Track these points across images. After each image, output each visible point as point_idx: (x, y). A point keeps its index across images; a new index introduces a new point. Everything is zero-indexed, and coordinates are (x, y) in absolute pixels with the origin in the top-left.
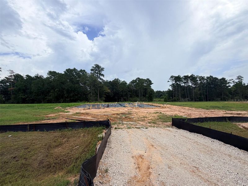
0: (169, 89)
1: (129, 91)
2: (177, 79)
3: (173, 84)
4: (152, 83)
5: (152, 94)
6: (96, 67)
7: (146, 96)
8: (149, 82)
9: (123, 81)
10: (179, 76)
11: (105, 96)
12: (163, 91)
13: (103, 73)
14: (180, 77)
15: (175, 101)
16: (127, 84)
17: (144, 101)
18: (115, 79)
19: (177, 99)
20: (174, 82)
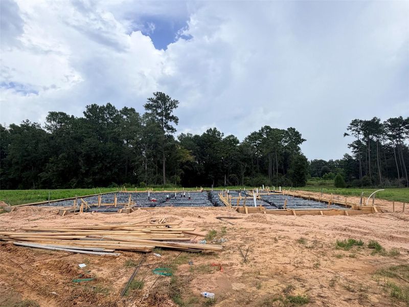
0: (346, 155)
1: (244, 160)
2: (371, 127)
3: (358, 142)
4: (303, 140)
5: (303, 168)
6: (158, 99)
7: (286, 172)
8: (295, 137)
9: (229, 137)
10: (374, 119)
11: (183, 172)
12: (331, 162)
13: (174, 113)
14: (377, 122)
15: (365, 185)
16: (238, 142)
17: (281, 185)
18: (208, 131)
19: (373, 181)
20: (361, 137)
